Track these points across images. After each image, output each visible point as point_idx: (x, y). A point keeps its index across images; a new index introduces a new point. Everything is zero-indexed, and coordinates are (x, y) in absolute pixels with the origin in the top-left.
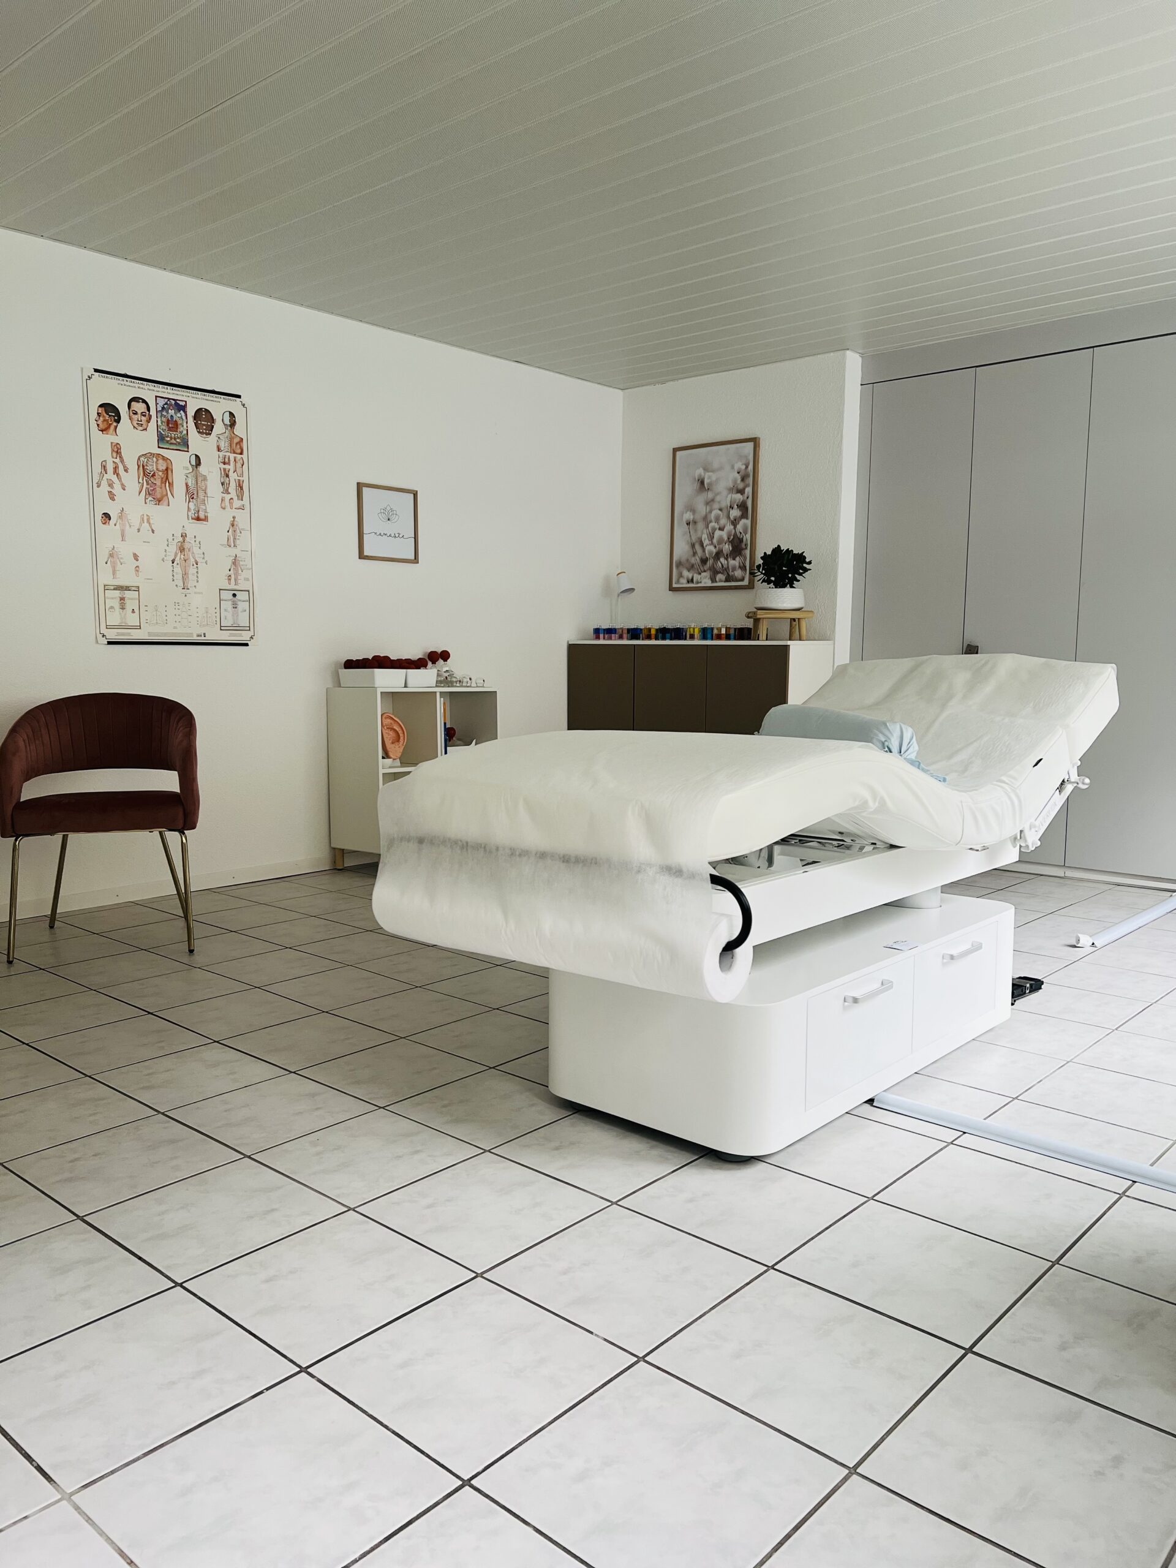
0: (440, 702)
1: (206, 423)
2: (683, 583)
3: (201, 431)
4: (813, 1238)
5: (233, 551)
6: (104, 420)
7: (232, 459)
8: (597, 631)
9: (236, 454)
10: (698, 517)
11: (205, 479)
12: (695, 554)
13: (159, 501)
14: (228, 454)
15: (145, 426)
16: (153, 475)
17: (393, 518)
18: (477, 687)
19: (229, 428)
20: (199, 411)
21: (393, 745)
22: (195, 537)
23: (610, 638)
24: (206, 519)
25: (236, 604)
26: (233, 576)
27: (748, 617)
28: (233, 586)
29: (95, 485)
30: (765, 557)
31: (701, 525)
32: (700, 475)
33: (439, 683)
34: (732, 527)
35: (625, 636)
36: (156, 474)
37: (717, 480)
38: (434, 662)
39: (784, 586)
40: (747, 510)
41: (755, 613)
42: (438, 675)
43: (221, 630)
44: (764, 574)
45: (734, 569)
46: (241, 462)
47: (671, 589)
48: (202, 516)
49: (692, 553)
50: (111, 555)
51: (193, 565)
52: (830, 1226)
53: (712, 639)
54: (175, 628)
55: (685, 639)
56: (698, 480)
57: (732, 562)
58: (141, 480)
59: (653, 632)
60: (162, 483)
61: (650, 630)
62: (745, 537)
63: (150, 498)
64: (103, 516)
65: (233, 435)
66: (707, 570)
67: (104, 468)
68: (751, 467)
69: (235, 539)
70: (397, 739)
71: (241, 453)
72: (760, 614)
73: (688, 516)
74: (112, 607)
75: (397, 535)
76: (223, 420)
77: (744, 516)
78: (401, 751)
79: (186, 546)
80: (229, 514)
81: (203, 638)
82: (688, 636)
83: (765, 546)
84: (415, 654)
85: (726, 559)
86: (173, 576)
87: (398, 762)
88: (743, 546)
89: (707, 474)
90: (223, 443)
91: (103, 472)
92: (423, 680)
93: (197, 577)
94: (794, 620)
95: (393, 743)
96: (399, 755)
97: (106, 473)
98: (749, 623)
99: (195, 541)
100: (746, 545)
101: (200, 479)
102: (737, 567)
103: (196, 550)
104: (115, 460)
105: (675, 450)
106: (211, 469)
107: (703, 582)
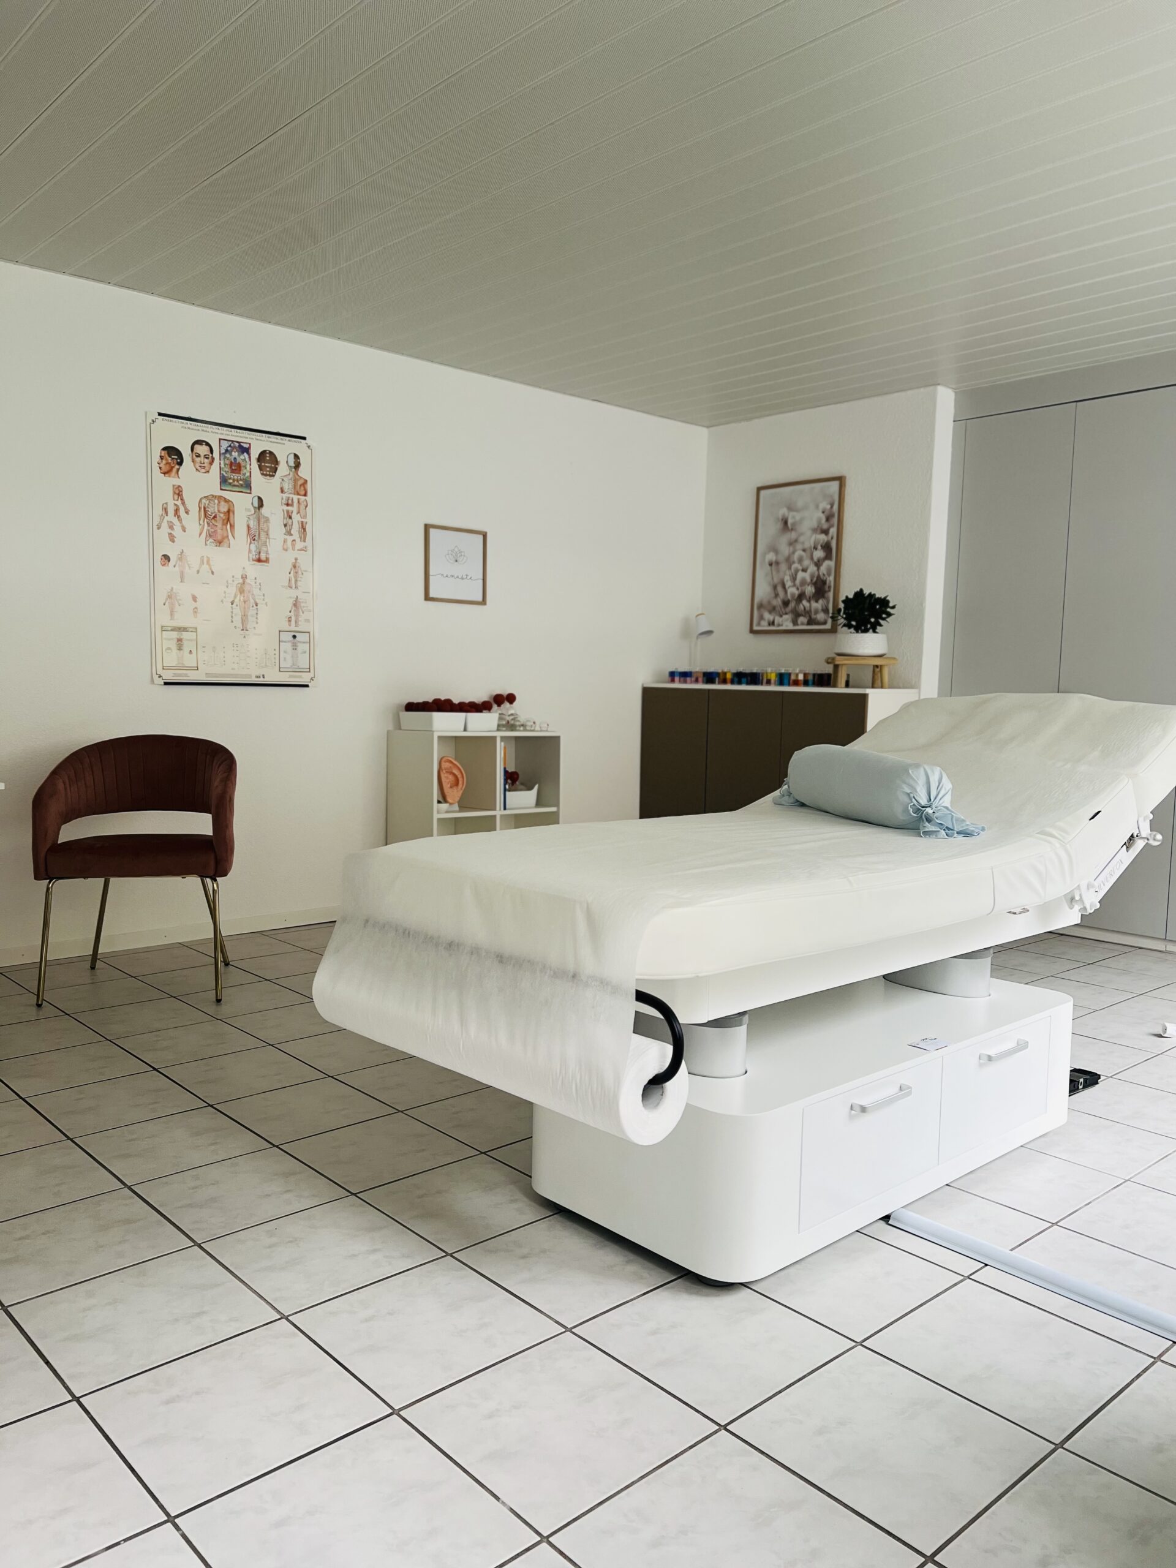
0: (500, 746)
1: (270, 465)
2: (764, 626)
3: (265, 473)
4: (780, 1392)
5: (293, 593)
6: (167, 463)
7: (295, 501)
8: (672, 674)
9: (300, 495)
10: (781, 558)
11: (267, 520)
12: (777, 595)
13: (220, 543)
14: (291, 496)
15: (207, 468)
16: (215, 517)
17: (460, 559)
18: (541, 731)
19: (293, 470)
20: (263, 454)
21: (451, 790)
22: (256, 579)
23: (685, 682)
24: (267, 561)
25: (296, 646)
26: (293, 619)
27: (828, 663)
28: (293, 628)
29: (155, 527)
30: (847, 601)
31: (783, 567)
32: (783, 516)
33: (499, 728)
34: (815, 568)
35: (700, 679)
36: (218, 516)
37: (802, 520)
38: (499, 705)
39: (866, 631)
40: (831, 550)
41: (833, 659)
42: (500, 719)
43: (280, 671)
44: (845, 619)
45: (816, 612)
46: (305, 503)
47: (752, 631)
48: (263, 557)
49: (773, 595)
50: (169, 597)
51: (253, 606)
52: (804, 1377)
53: (789, 685)
54: (233, 669)
55: (762, 684)
56: (782, 520)
57: (814, 605)
58: (201, 522)
59: (729, 676)
60: (223, 524)
61: (725, 674)
62: (828, 579)
63: (211, 540)
64: (163, 557)
65: (297, 477)
66: (789, 612)
67: (166, 510)
68: (836, 507)
69: (296, 581)
70: (456, 783)
71: (305, 495)
72: (839, 661)
73: (771, 556)
74: (169, 648)
75: (465, 577)
76: (287, 462)
77: (828, 556)
78: (460, 796)
79: (246, 588)
80: (290, 556)
81: (262, 679)
82: (765, 681)
83: (848, 591)
84: (479, 697)
85: (809, 601)
86: (232, 617)
87: (456, 807)
88: (827, 589)
89: (792, 514)
90: (287, 484)
91: (164, 515)
92: (483, 724)
93: (257, 618)
94: (877, 666)
95: (451, 787)
96: (457, 799)
97: (167, 515)
98: (828, 669)
99: (255, 583)
100: (829, 587)
101: (262, 520)
102: (820, 610)
103: (256, 591)
104: (176, 502)
105: (759, 489)
106: (274, 510)
107: (784, 625)
